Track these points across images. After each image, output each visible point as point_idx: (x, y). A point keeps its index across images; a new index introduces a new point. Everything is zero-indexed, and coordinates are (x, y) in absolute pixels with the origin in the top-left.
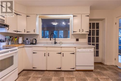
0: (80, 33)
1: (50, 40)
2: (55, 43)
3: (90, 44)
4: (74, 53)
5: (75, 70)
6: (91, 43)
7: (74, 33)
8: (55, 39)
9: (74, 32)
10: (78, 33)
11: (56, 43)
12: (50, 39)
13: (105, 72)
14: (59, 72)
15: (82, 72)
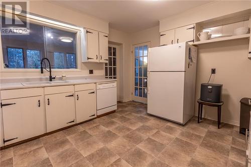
0: (98, 61)
1: (42, 72)
2: (51, 79)
3: (111, 78)
4: (94, 93)
5: (96, 116)
6: (113, 76)
7: (90, 60)
8: (50, 71)
9: (88, 58)
10: (95, 60)
11: (54, 78)
12: (42, 70)
13: (126, 109)
14: (73, 128)
15: (105, 117)
